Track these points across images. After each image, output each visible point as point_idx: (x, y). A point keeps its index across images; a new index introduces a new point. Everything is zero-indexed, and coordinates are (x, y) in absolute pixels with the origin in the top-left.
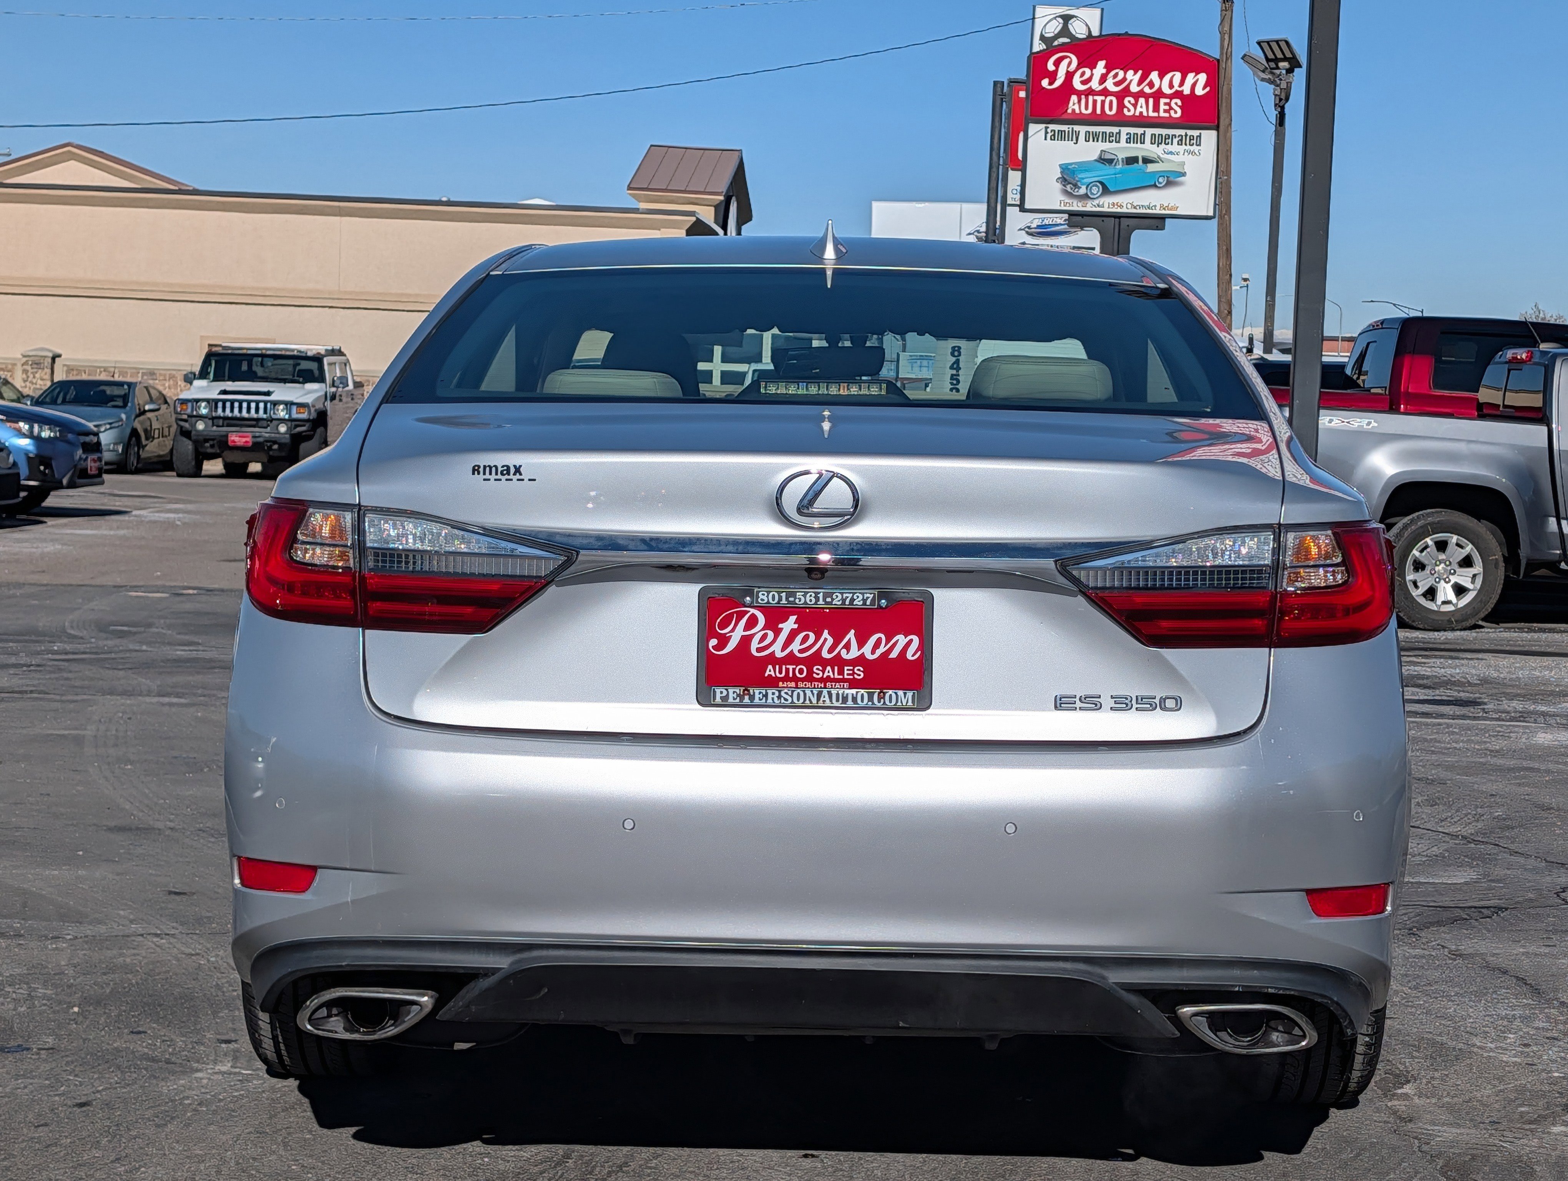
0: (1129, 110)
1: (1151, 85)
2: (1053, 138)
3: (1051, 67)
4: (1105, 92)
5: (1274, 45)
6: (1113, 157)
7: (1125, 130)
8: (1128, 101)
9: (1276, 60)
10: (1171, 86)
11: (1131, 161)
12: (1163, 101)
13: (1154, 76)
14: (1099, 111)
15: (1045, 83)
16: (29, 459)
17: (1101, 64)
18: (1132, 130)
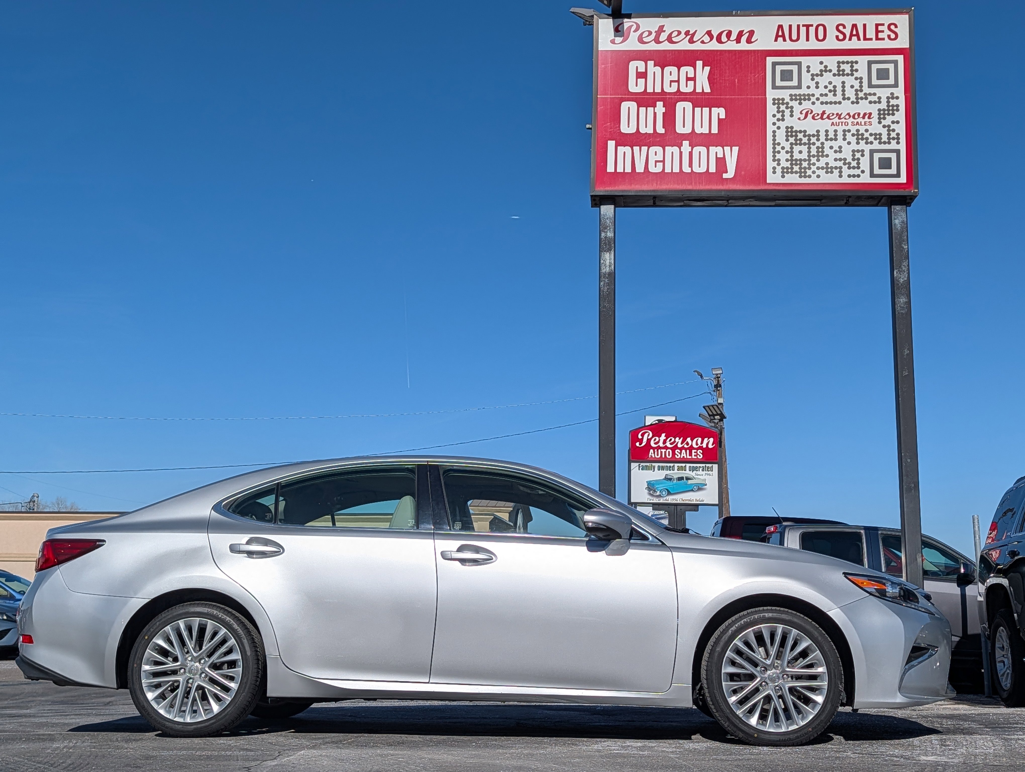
0: (678, 456)
1: (687, 444)
2: (642, 469)
3: (640, 437)
4: (666, 448)
5: (711, 408)
6: (671, 477)
7: (676, 465)
8: (677, 451)
9: (714, 415)
10: (697, 444)
11: (680, 479)
12: (693, 451)
13: (689, 440)
14: (663, 456)
15: (637, 444)
17: (663, 435)
18: (680, 465)
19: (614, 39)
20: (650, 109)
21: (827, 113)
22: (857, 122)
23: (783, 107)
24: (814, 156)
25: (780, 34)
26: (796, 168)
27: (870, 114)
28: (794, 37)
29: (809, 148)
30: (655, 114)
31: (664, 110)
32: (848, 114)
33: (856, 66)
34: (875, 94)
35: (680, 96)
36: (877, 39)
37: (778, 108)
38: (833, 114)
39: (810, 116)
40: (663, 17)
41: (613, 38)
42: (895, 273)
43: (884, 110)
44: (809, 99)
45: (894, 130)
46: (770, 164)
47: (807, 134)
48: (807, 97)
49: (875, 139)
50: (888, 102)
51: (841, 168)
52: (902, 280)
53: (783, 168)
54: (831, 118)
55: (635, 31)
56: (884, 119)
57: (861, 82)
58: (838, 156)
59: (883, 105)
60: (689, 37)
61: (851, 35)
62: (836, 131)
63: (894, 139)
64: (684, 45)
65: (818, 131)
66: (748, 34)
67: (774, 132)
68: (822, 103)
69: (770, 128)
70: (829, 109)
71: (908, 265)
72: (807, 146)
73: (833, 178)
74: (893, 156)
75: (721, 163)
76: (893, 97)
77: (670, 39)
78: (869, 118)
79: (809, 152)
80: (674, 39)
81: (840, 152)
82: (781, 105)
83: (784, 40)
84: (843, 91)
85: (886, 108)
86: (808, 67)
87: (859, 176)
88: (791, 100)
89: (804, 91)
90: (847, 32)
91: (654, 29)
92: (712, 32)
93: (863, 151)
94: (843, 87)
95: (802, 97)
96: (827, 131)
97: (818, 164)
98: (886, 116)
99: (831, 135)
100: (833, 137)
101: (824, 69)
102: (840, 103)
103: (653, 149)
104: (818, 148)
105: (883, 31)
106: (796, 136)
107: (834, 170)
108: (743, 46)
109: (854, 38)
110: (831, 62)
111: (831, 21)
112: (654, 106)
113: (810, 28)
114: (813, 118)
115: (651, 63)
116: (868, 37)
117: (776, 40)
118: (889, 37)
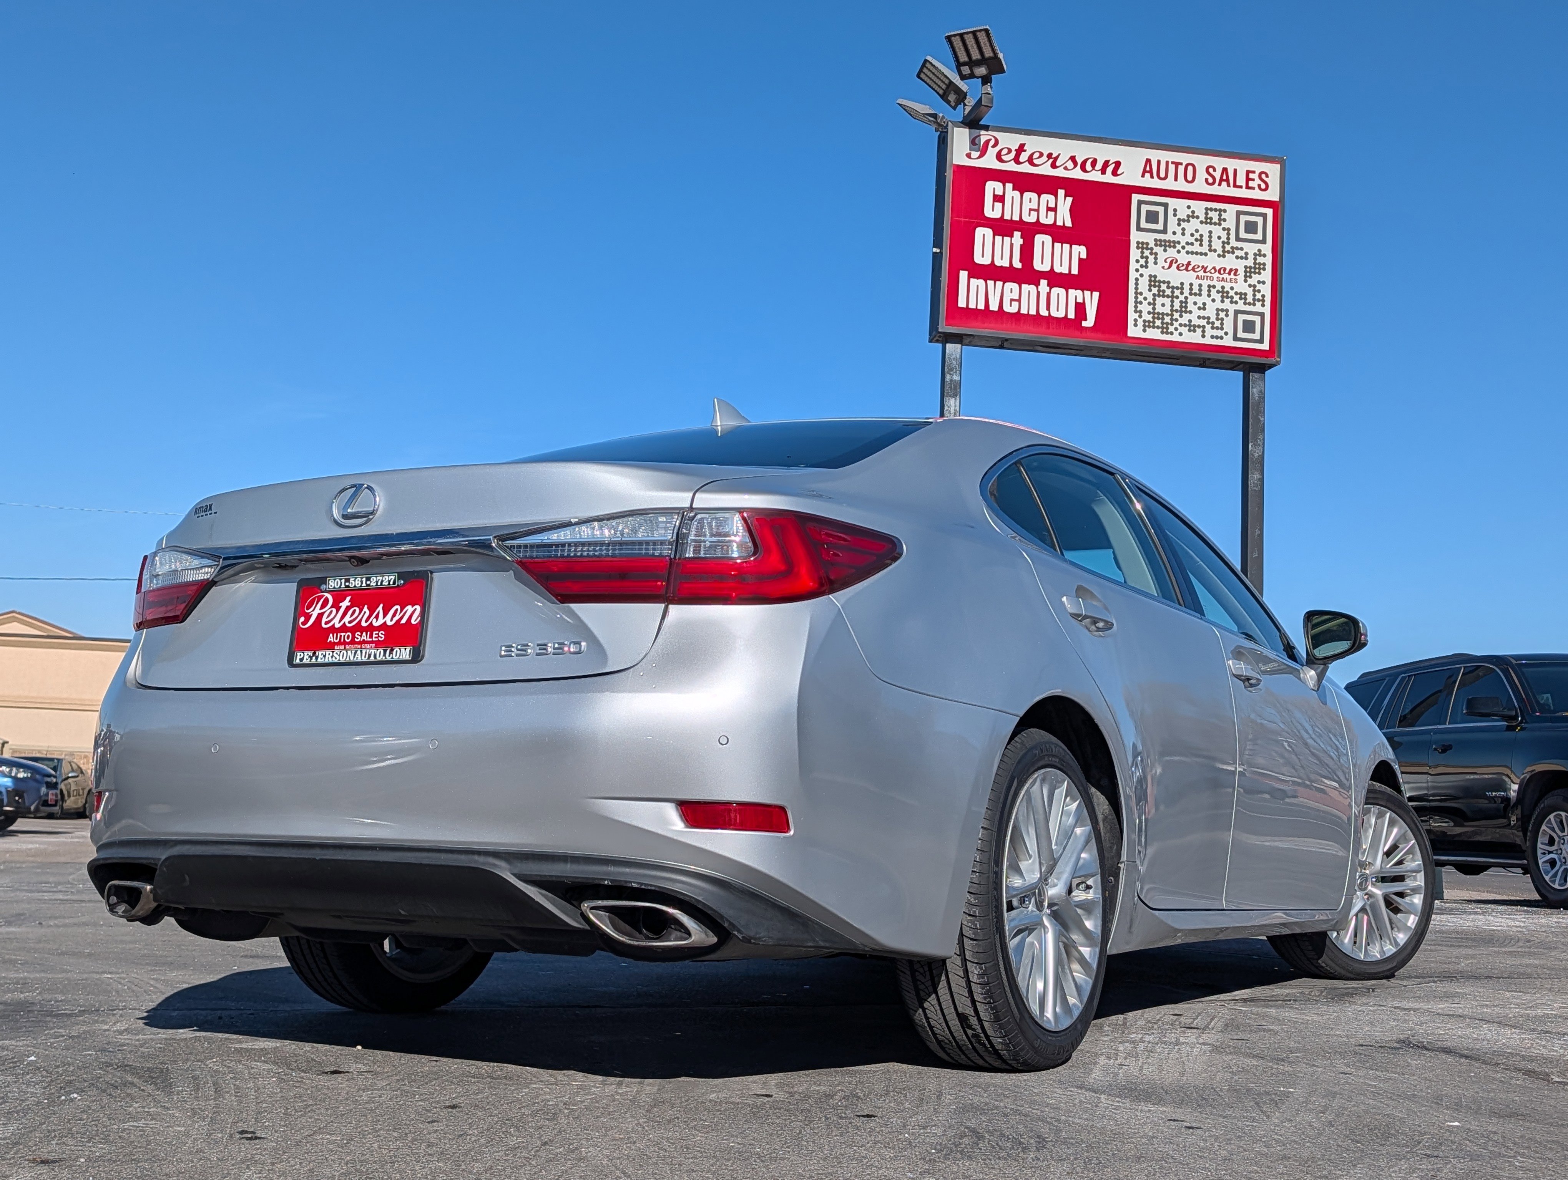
19: (970, 153)
20: (1007, 239)
21: (1193, 264)
22: (1223, 278)
23: (1147, 253)
24: (1177, 311)
25: (1147, 170)
26: (1158, 323)
27: (1236, 270)
28: (1162, 175)
29: (1172, 302)
30: (1012, 245)
31: (1021, 241)
32: (1214, 268)
33: (1224, 216)
34: (1242, 249)
35: (1038, 228)
36: (1248, 187)
37: (1142, 253)
38: (1199, 266)
39: (1174, 266)
40: (1025, 134)
41: (969, 152)
42: (1250, 446)
43: (1250, 267)
44: (1174, 247)
45: (1259, 291)
46: (1132, 315)
47: (1171, 285)
48: (1172, 244)
49: (1241, 299)
50: (1255, 259)
51: (1204, 327)
52: (1256, 455)
53: (1144, 321)
54: (1197, 270)
55: (994, 146)
56: (1251, 277)
57: (1228, 234)
58: (1202, 313)
59: (1250, 262)
60: (1051, 160)
61: (1221, 180)
62: (1200, 285)
63: (1259, 300)
64: (1046, 170)
65: (1182, 284)
66: (1114, 165)
67: (1137, 279)
68: (1188, 253)
69: (1133, 275)
70: (1195, 260)
71: (1264, 439)
72: (1170, 299)
73: (1195, 338)
74: (1257, 319)
75: (1080, 308)
76: (1259, 254)
77: (1030, 161)
78: (1235, 274)
79: (1172, 306)
80: (1035, 161)
81: (1204, 309)
82: (1145, 250)
83: (1152, 177)
84: (1210, 241)
85: (1253, 266)
86: (1175, 210)
87: (1222, 338)
88: (1156, 245)
89: (1169, 236)
90: (1217, 175)
91: (1015, 147)
92: (1077, 158)
93: (1227, 311)
94: (1210, 237)
95: (1167, 244)
96: (1191, 285)
97: (1181, 321)
98: (1252, 275)
99: (1196, 289)
100: (1198, 292)
101: (1191, 214)
102: (1206, 254)
103: (1009, 285)
104: (1181, 302)
105: (1253, 180)
106: (1159, 286)
107: (1197, 329)
108: (1108, 178)
109: (1224, 184)
110: (1199, 207)
111: (1201, 161)
112: (1011, 236)
113: (1180, 166)
114: (1178, 268)
115: (1009, 186)
116: (1238, 184)
117: (1143, 176)
118: (1259, 186)
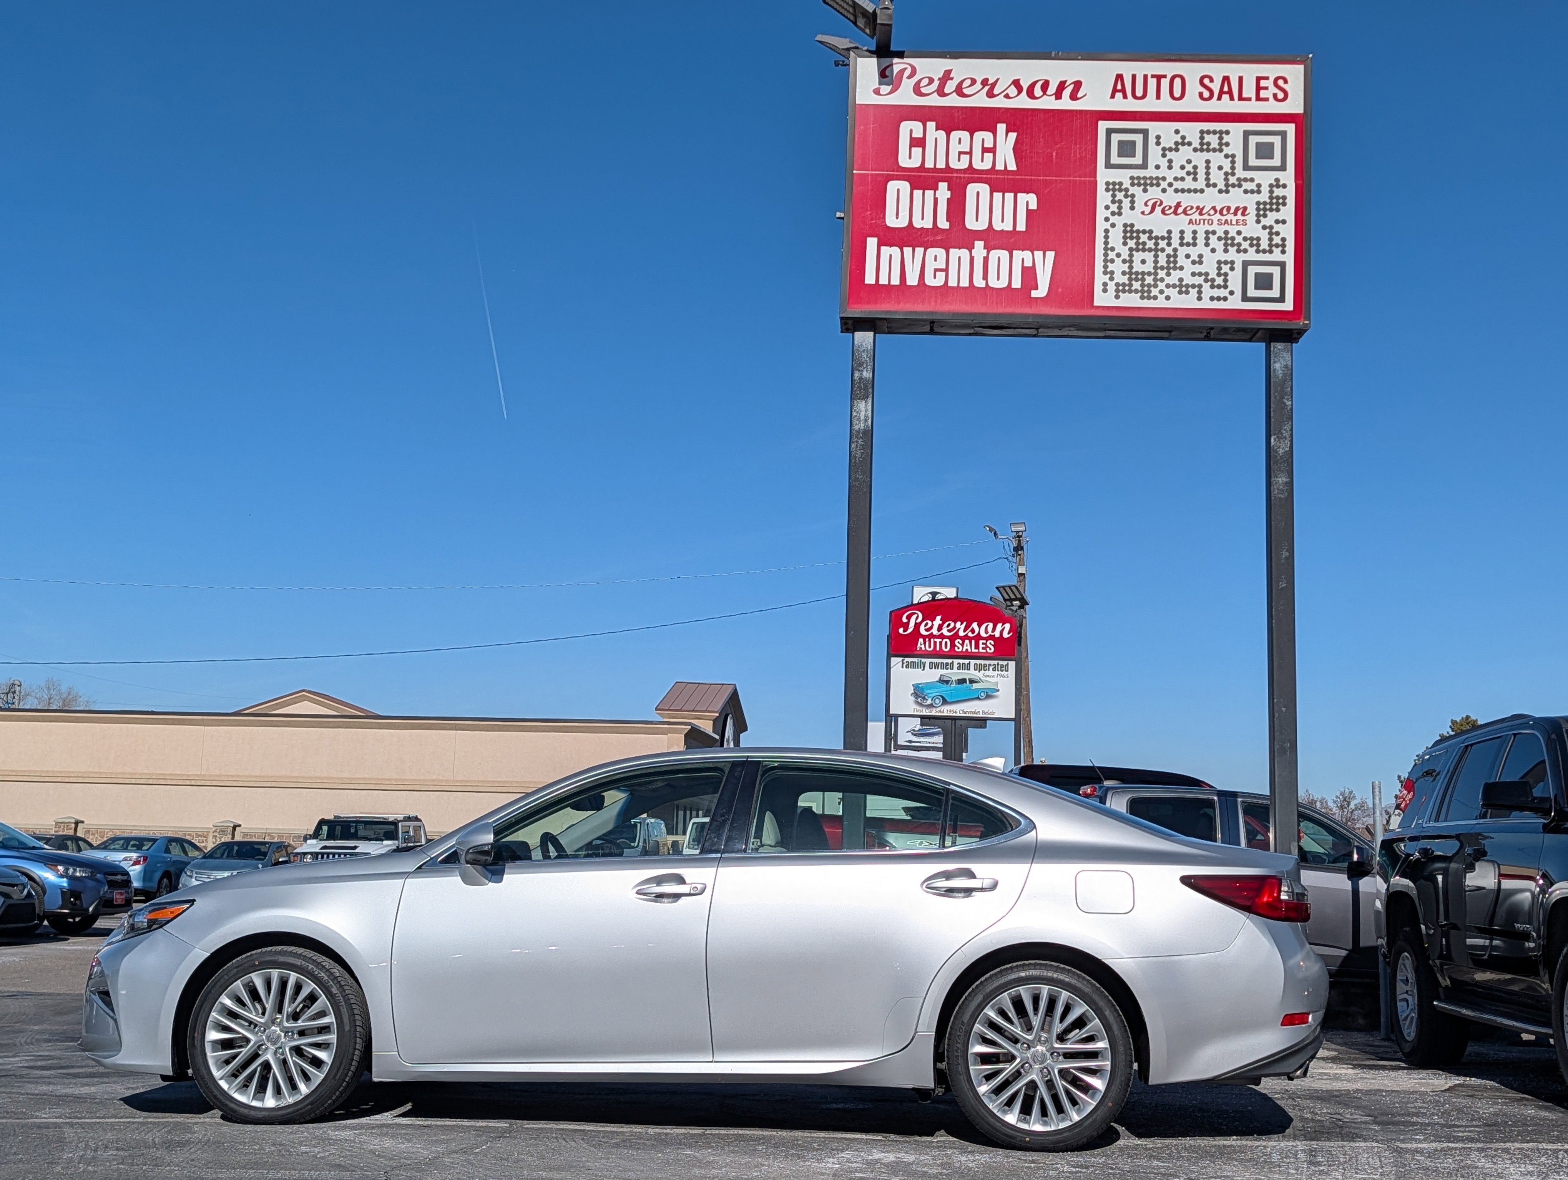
0: (958, 648)
1: (973, 631)
2: (907, 667)
3: (904, 620)
4: (942, 636)
5: (1008, 589)
6: (949, 679)
7: (956, 661)
8: (958, 642)
9: (1011, 600)
10: (986, 632)
11: (962, 681)
12: (981, 642)
13: (975, 625)
14: (938, 649)
15: (901, 631)
16: (62, 892)
17: (939, 618)
18: (961, 661)
19: (879, 89)
20: (929, 193)
21: (1184, 205)
22: (1226, 220)
23: (1120, 196)
24: (1162, 268)
25: (1118, 87)
26: (1136, 285)
27: (1245, 209)
28: (1139, 93)
29: (1156, 256)
30: (936, 200)
31: (948, 194)
32: (1214, 208)
33: (1226, 138)
34: (1252, 180)
35: (973, 175)
36: (1258, 98)
37: (1114, 196)
38: (1192, 208)
39: (1158, 209)
40: (951, 58)
41: (877, 86)
42: (1272, 440)
43: (1265, 203)
44: (1158, 185)
45: (1277, 234)
46: (1100, 278)
47: (1153, 235)
48: (1155, 182)
49: (1251, 245)
50: (1271, 192)
51: (1200, 286)
52: (1281, 451)
53: (1117, 285)
54: (1189, 212)
55: (909, 77)
56: (1265, 216)
57: (1233, 162)
58: (1197, 268)
59: (1264, 197)
60: (987, 88)
61: (1221, 92)
62: (1195, 232)
63: (1277, 246)
64: (980, 100)
65: (1169, 232)
66: (1072, 86)
67: (1107, 231)
68: (1176, 191)
69: (1101, 226)
70: (1187, 200)
71: (1292, 430)
72: (1153, 253)
73: (1189, 301)
74: (1276, 271)
75: (1029, 274)
76: (1278, 184)
77: (959, 91)
78: (1243, 214)
79: (1156, 262)
80: (966, 91)
81: (1201, 263)
82: (1117, 193)
83: (1125, 97)
84: (1208, 174)
85: (1268, 201)
86: (1158, 137)
87: (1225, 299)
88: (1133, 185)
89: (1151, 172)
90: (1216, 87)
91: (937, 75)
92: (1021, 82)
93: (1232, 262)
94: (1208, 168)
95: (1148, 182)
96: (1182, 232)
97: (1168, 280)
98: (1268, 212)
99: (1188, 238)
100: (1191, 241)
101: (1180, 141)
102: (1202, 191)
103: (932, 252)
104: (1168, 256)
105: (1266, 88)
106: (1138, 238)
107: (1190, 289)
108: (1065, 103)
109: (1226, 97)
110: (1191, 130)
111: (1192, 71)
112: (935, 188)
113: (1163, 80)
114: (1163, 212)
115: (931, 125)
116: (1244, 95)
117: (1113, 96)
118: (1275, 96)
